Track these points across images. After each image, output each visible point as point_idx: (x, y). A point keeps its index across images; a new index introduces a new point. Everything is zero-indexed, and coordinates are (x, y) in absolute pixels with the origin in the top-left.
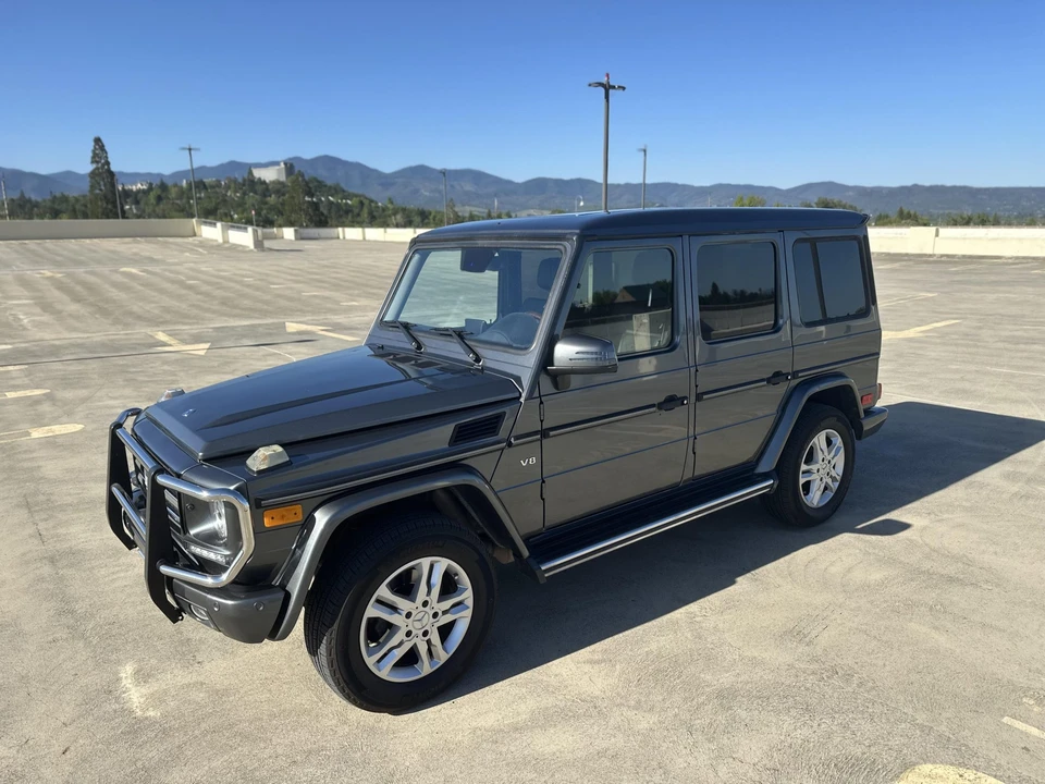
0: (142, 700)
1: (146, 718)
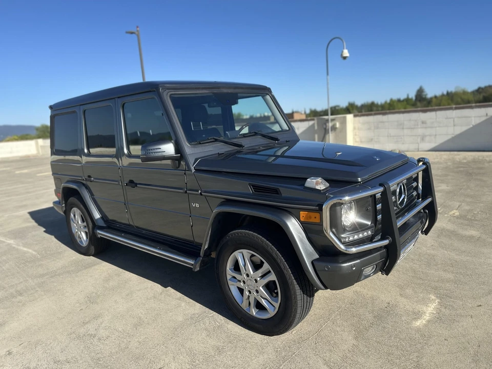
0: (430, 305)
1: (437, 297)
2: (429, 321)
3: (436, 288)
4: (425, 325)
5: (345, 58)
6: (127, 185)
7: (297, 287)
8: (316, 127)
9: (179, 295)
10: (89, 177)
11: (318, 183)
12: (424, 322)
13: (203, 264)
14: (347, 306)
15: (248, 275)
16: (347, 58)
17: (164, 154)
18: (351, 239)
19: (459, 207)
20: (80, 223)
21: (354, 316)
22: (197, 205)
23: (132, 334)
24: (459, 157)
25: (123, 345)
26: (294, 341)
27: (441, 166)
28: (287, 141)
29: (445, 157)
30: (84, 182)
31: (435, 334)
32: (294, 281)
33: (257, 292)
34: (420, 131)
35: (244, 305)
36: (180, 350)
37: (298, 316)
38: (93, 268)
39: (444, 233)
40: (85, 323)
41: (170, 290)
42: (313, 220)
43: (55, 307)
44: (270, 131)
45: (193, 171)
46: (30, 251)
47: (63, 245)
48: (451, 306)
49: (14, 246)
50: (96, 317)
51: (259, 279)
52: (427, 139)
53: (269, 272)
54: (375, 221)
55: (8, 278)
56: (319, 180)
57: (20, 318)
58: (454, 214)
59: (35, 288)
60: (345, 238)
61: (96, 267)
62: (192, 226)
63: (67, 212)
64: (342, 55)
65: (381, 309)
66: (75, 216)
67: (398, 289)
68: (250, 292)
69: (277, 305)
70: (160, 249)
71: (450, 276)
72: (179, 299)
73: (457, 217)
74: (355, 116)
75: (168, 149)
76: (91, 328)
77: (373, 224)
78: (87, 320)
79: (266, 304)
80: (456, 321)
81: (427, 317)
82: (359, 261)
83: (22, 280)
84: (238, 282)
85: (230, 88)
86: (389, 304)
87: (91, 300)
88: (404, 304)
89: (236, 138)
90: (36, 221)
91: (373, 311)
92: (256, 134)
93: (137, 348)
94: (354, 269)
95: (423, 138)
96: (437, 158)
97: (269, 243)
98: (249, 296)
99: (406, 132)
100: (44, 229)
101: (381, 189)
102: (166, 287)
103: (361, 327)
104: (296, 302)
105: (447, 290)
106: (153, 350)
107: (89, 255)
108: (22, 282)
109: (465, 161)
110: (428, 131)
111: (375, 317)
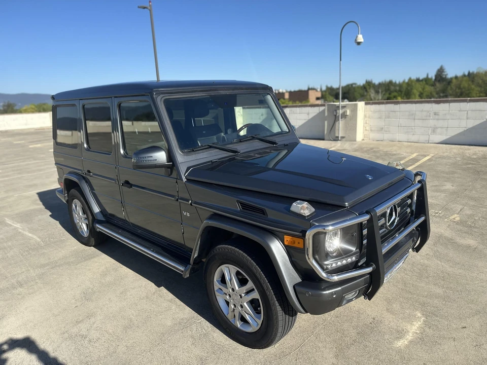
0: (415, 323)
1: (423, 314)
2: (411, 342)
3: (423, 304)
4: (407, 347)
5: (359, 43)
6: (122, 185)
7: (279, 308)
8: (326, 114)
9: (171, 296)
10: (89, 172)
11: (304, 209)
12: (406, 343)
13: (193, 271)
14: (333, 319)
15: (233, 290)
16: (361, 44)
17: (155, 162)
18: (334, 265)
19: (460, 211)
20: (81, 214)
21: (338, 331)
22: (188, 215)
23: (121, 337)
24: (469, 152)
25: (111, 349)
26: (276, 356)
27: (451, 161)
28: (285, 145)
29: (455, 151)
30: (84, 175)
31: (415, 357)
32: (276, 302)
33: (242, 307)
34: (432, 123)
35: (230, 317)
36: (164, 358)
37: (279, 335)
38: (92, 260)
39: (441, 241)
40: (78, 322)
41: (163, 290)
42: (296, 245)
43: (51, 302)
44: (268, 134)
45: (185, 180)
46: (35, 237)
47: (66, 233)
48: (436, 326)
49: (20, 230)
50: (89, 317)
51: (243, 295)
52: (439, 130)
53: (253, 290)
54: (360, 246)
55: (10, 267)
56: (305, 204)
57: (18, 311)
58: (454, 219)
59: (35, 280)
60: (328, 265)
61: (96, 259)
62: (183, 233)
63: (69, 202)
64: (356, 40)
65: (366, 325)
66: (76, 207)
67: (385, 303)
68: (235, 306)
69: (260, 322)
70: (153, 251)
71: (439, 291)
72: (170, 301)
73: (457, 223)
74: (366, 104)
75: (161, 156)
76: (83, 327)
77: (358, 250)
78: (81, 319)
79: (249, 319)
80: (438, 344)
81: (410, 337)
82: (340, 288)
83: (23, 270)
84: (225, 295)
85: (228, 89)
86: (374, 319)
87: (87, 296)
88: (390, 321)
89: (232, 143)
90: (44, 204)
91: (357, 326)
92: (253, 138)
93: (124, 353)
94: (334, 296)
95: (434, 130)
96: (447, 152)
97: (254, 263)
98: (234, 310)
99: (418, 122)
100: (51, 214)
101: (367, 217)
102: (159, 286)
103: (343, 344)
104: (277, 322)
105: (434, 307)
106: (139, 356)
107: (90, 246)
108: (23, 272)
109: (475, 157)
110: (441, 123)
111: (358, 333)
